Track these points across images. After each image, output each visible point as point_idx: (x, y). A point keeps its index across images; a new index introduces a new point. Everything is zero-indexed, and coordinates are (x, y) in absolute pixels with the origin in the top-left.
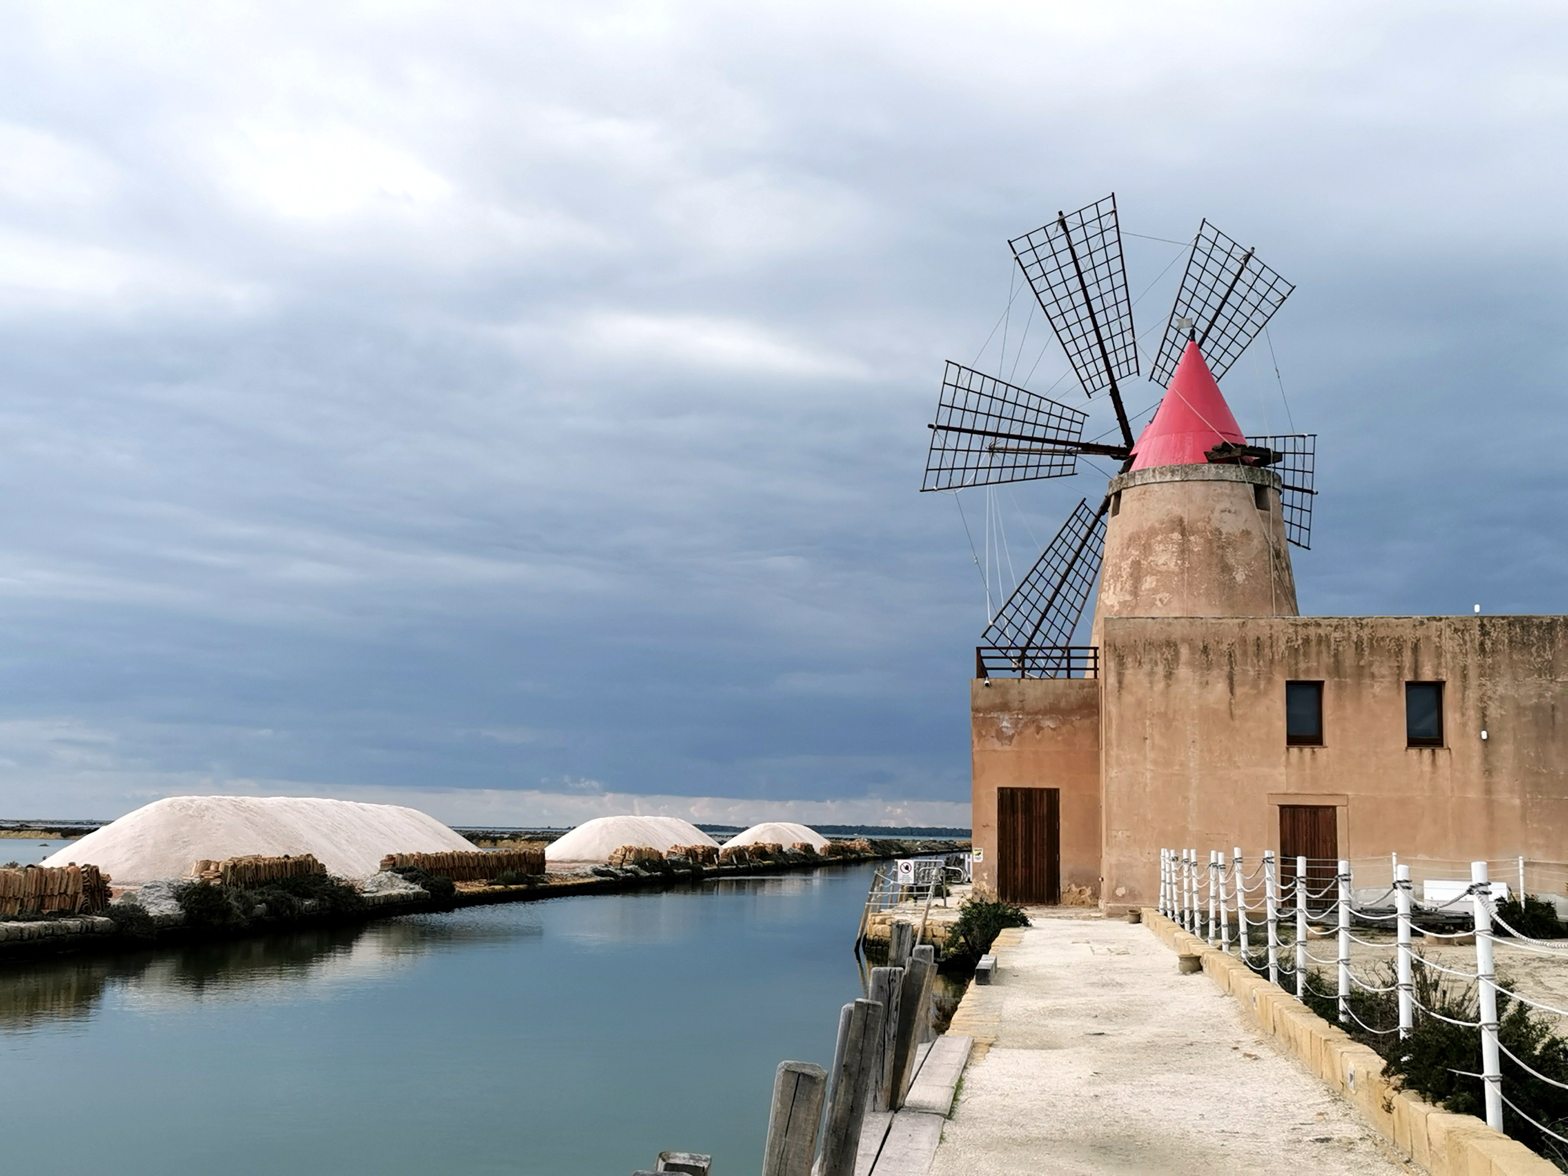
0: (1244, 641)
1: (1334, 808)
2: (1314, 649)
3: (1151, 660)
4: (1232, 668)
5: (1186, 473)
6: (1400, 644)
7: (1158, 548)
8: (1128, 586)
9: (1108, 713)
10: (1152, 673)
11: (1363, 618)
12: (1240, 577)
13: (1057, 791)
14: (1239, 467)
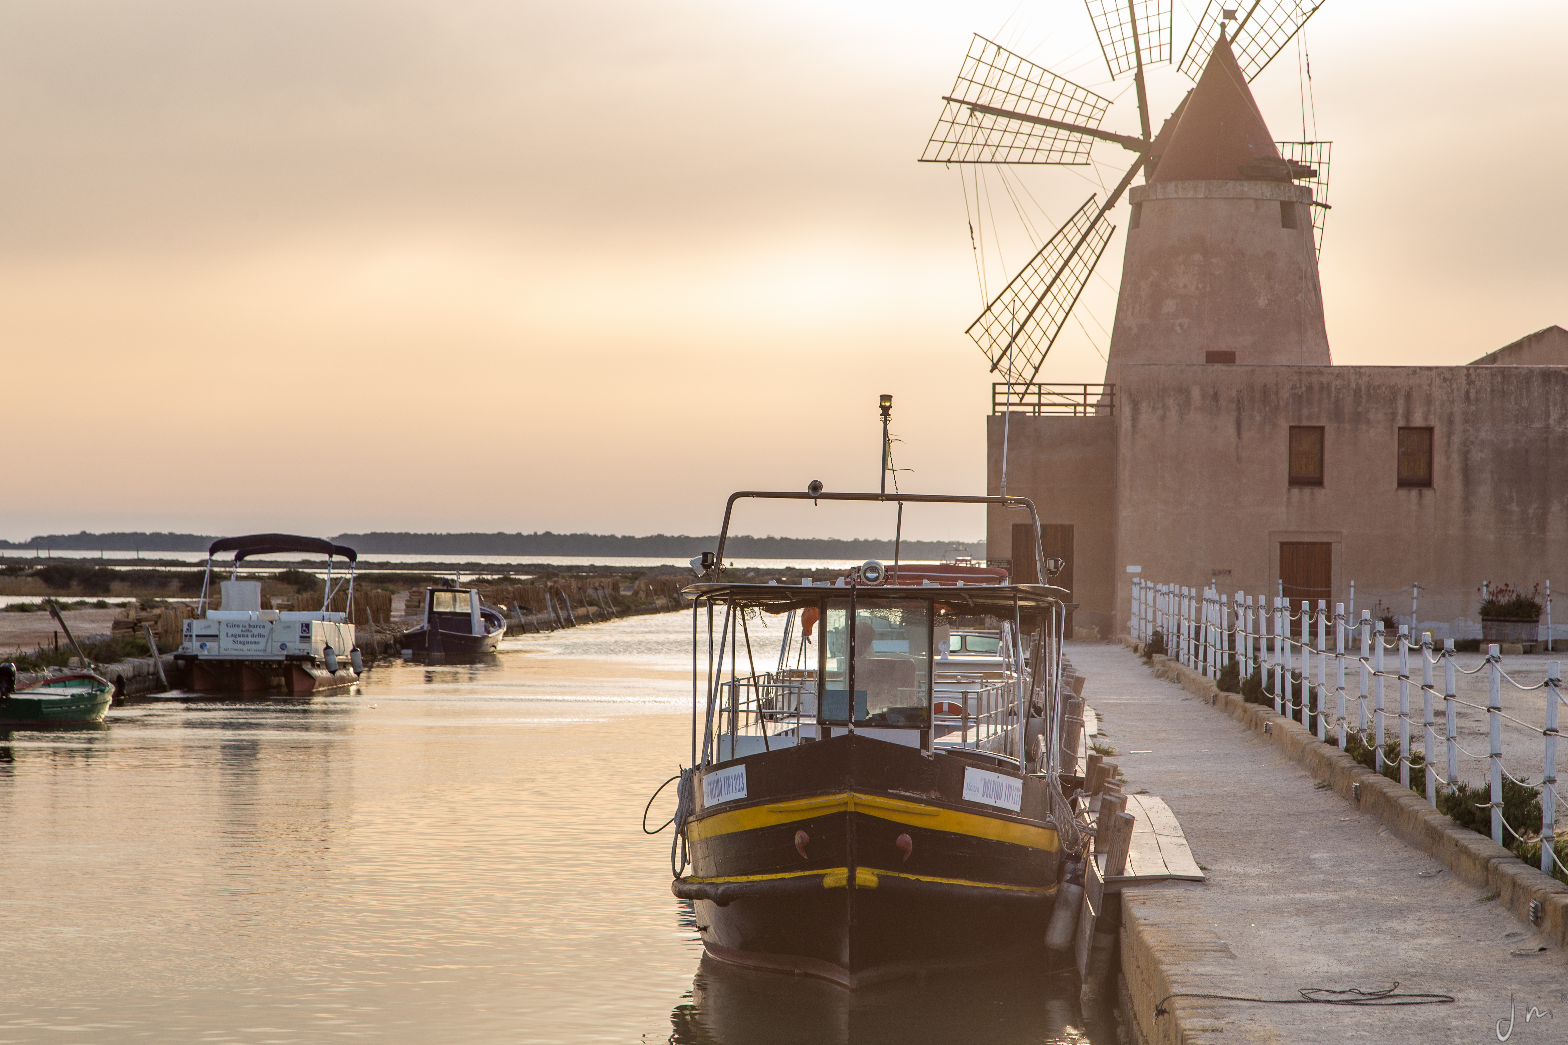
0: (1252, 388)
2: (1316, 396)
3: (1164, 405)
4: (1239, 413)
6: (1394, 391)
7: (1179, 269)
8: (1147, 308)
9: (1123, 456)
10: (1164, 418)
13: (1071, 528)
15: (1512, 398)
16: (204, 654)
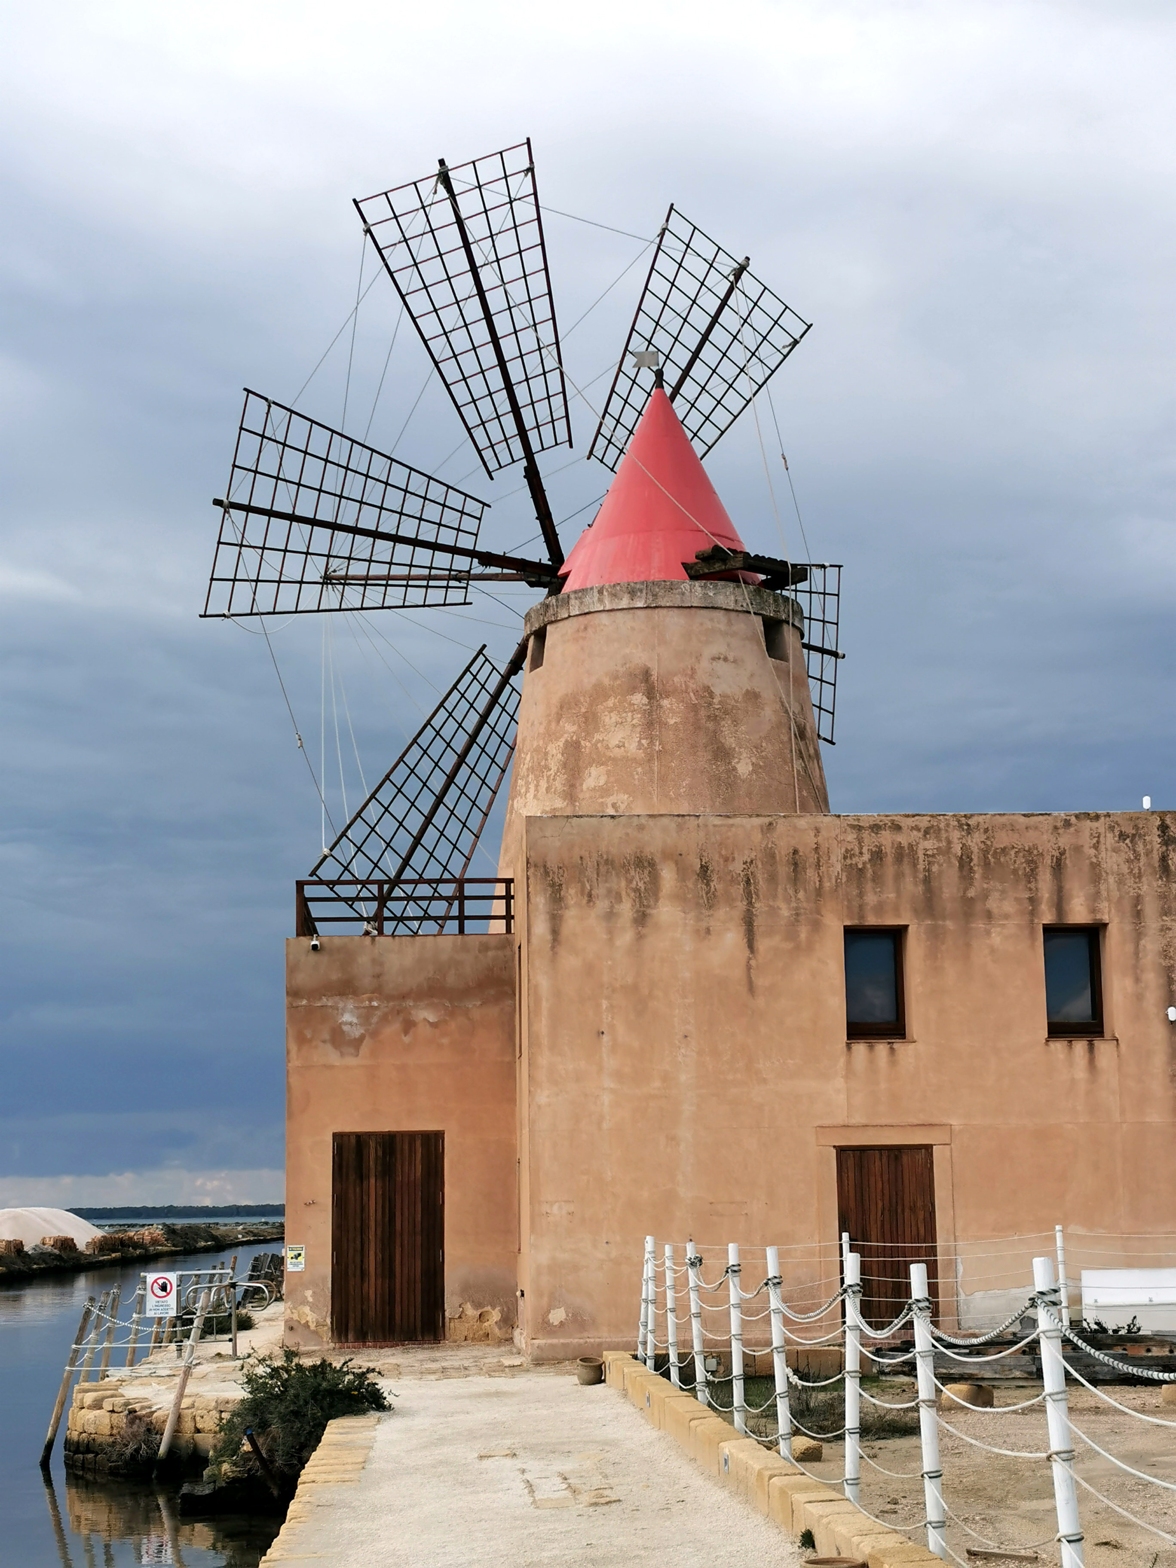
0: (770, 856)
1: (928, 1148)
2: (890, 870)
3: (609, 891)
4: (750, 903)
5: (655, 596)
6: (1032, 858)
7: (609, 719)
8: (559, 784)
9: (534, 989)
10: (610, 915)
11: (972, 815)
12: (744, 768)
13: (439, 1136)
14: (738, 587)
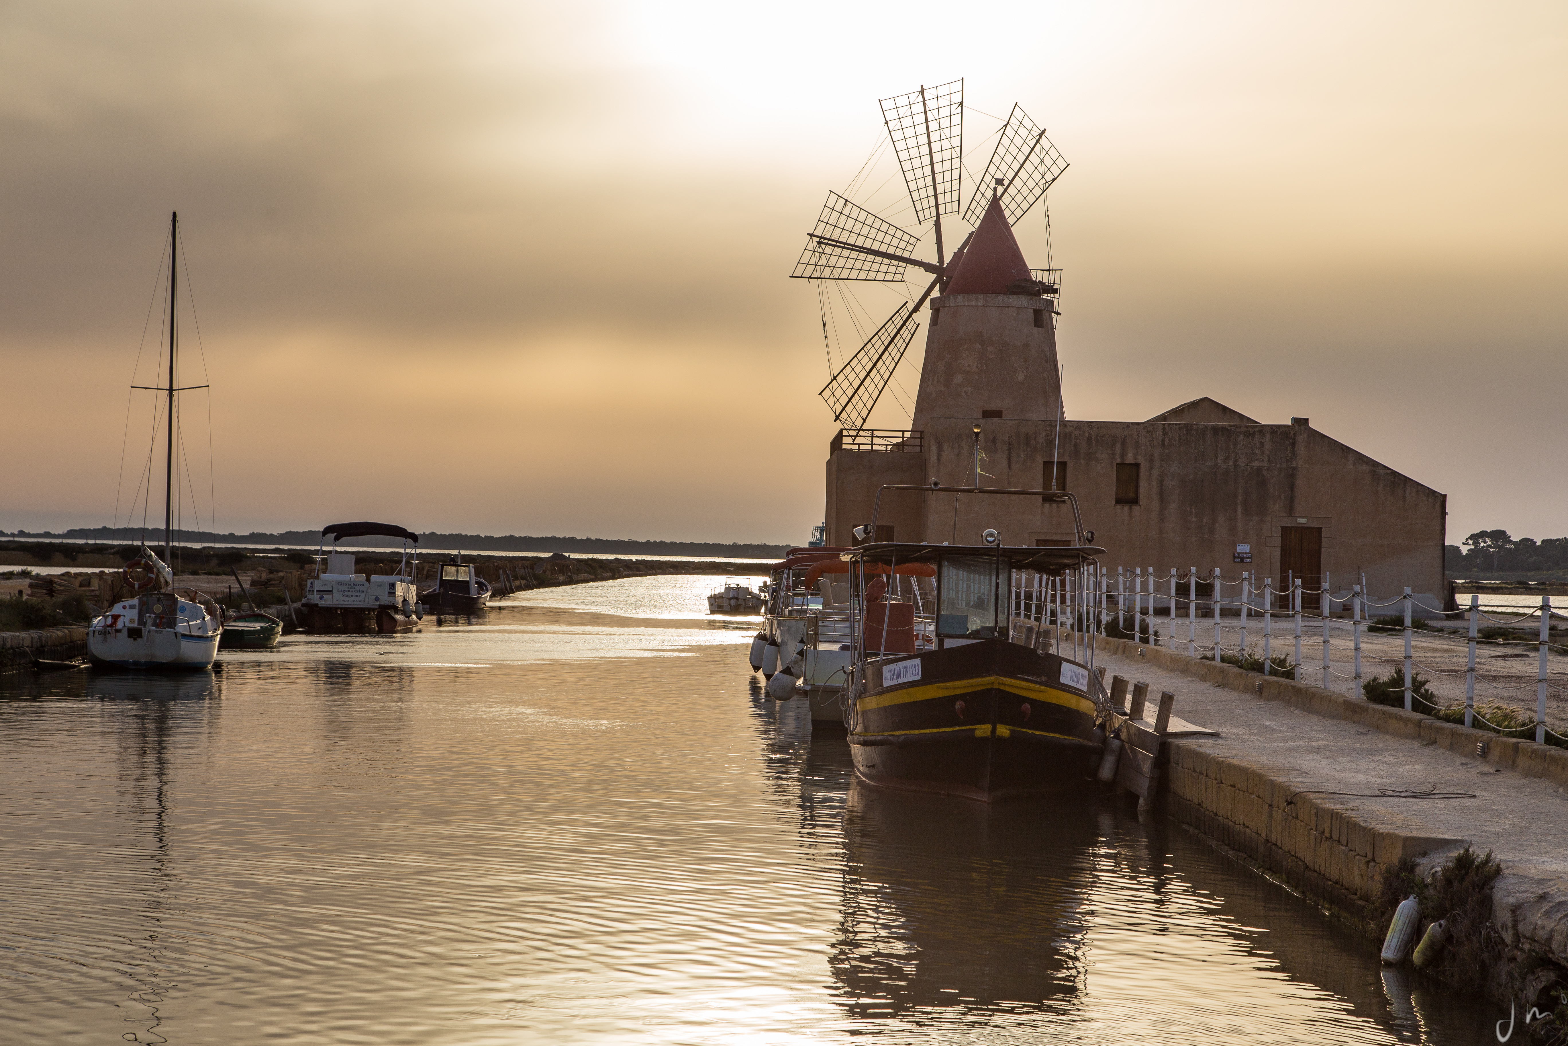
0: (1018, 435)
1: (1069, 541)
2: (1062, 441)
3: (959, 446)
4: (1010, 452)
6: (1114, 439)
7: (965, 354)
10: (959, 454)
13: (893, 527)
14: (1026, 296)
15: (1193, 445)
16: (322, 603)
